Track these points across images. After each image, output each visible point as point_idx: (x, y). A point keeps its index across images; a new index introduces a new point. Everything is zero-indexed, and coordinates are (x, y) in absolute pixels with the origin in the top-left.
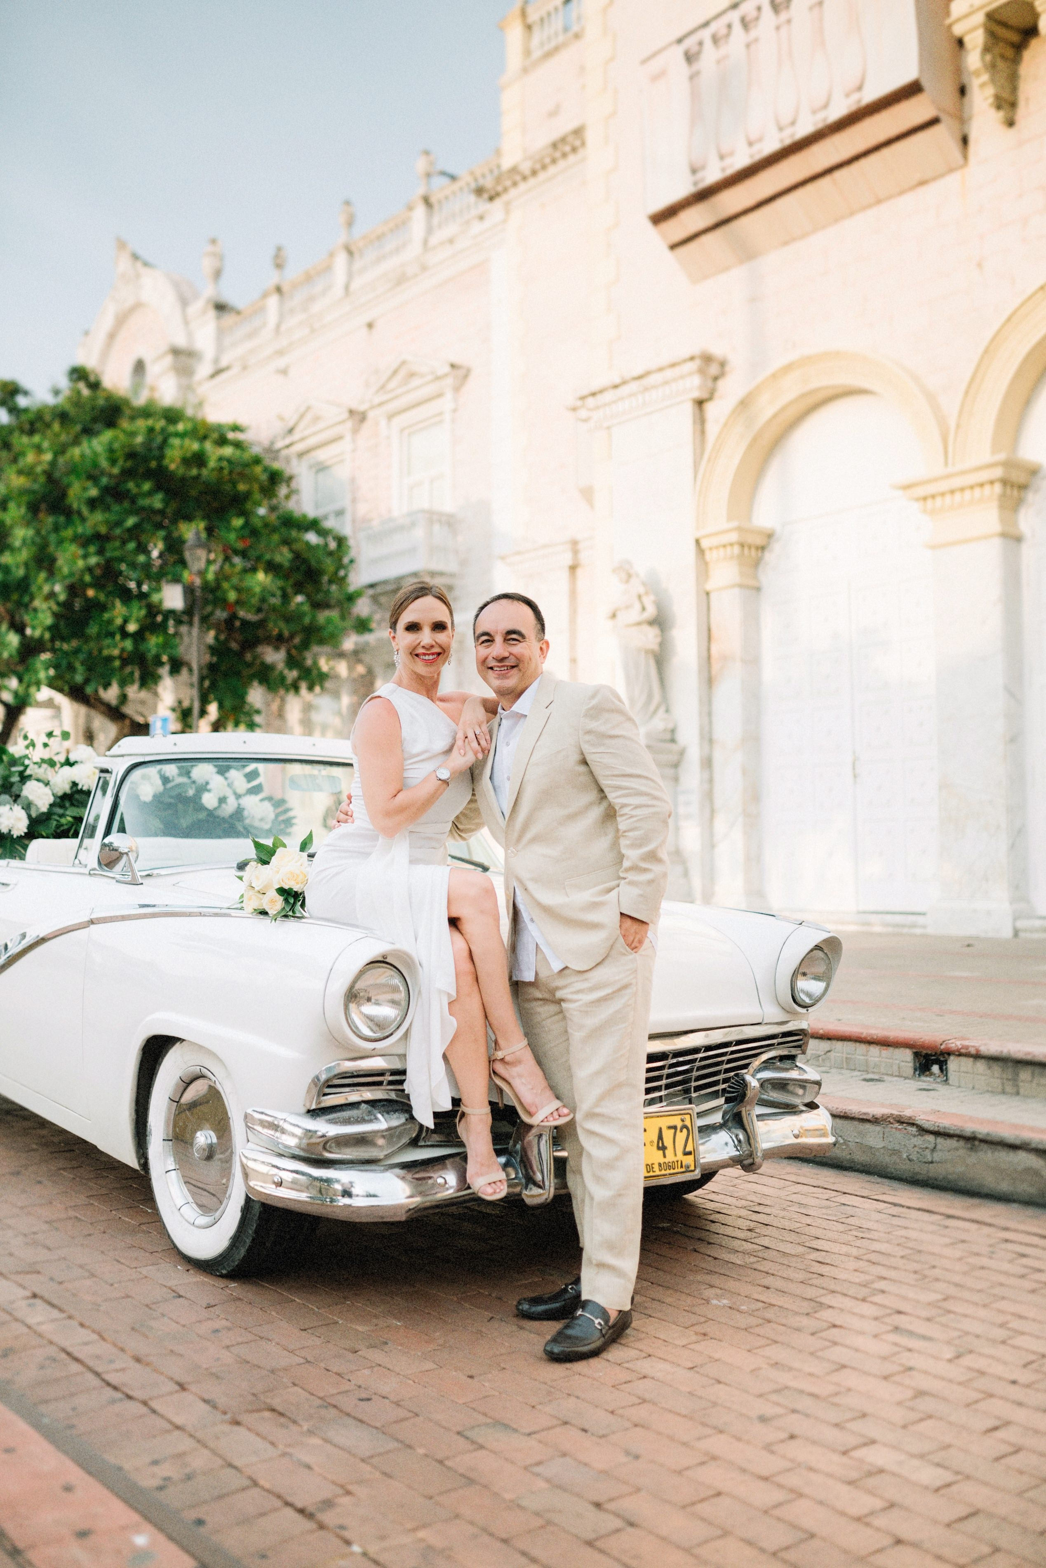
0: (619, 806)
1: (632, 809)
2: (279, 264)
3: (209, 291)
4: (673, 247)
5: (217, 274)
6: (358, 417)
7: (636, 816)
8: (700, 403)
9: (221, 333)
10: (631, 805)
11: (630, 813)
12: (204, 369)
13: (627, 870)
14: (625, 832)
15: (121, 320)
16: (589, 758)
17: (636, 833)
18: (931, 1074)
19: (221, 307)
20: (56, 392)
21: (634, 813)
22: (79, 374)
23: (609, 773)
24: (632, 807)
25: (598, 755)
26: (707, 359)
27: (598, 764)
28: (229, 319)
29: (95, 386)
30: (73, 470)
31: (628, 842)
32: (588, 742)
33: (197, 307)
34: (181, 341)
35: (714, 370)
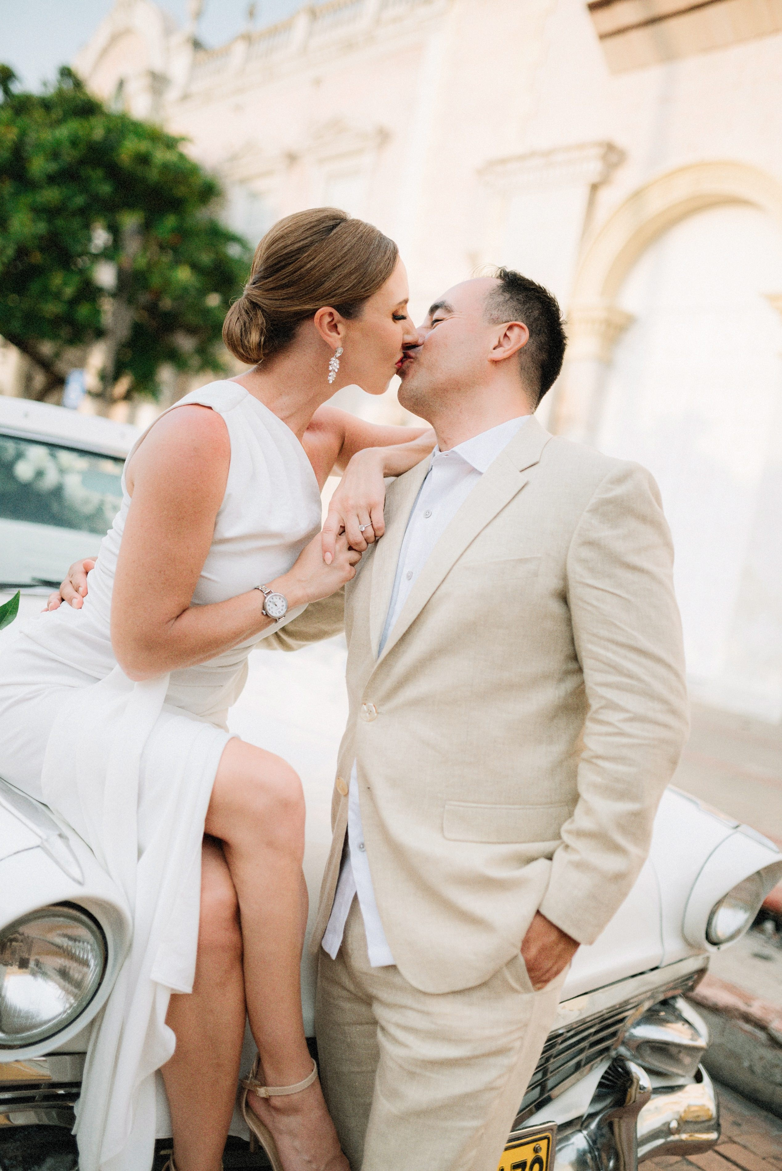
0: (603, 703)
1: (626, 720)
2: (251, 13)
3: (188, 28)
4: (604, 36)
5: (198, 15)
6: (292, 158)
7: (629, 736)
8: (595, 188)
9: (194, 66)
10: (627, 711)
11: (620, 725)
12: (172, 94)
13: (580, 834)
14: (598, 757)
15: (115, 39)
16: (575, 594)
17: (621, 768)
18: (762, 931)
19: (197, 45)
20: (45, 84)
21: (627, 727)
22: (66, 73)
23: (604, 633)
24: (627, 715)
25: (595, 592)
26: (610, 147)
27: (590, 608)
28: (201, 55)
29: (78, 84)
30: (39, 146)
31: (599, 780)
32: (583, 561)
33: (178, 39)
34: (158, 65)
35: (614, 158)
